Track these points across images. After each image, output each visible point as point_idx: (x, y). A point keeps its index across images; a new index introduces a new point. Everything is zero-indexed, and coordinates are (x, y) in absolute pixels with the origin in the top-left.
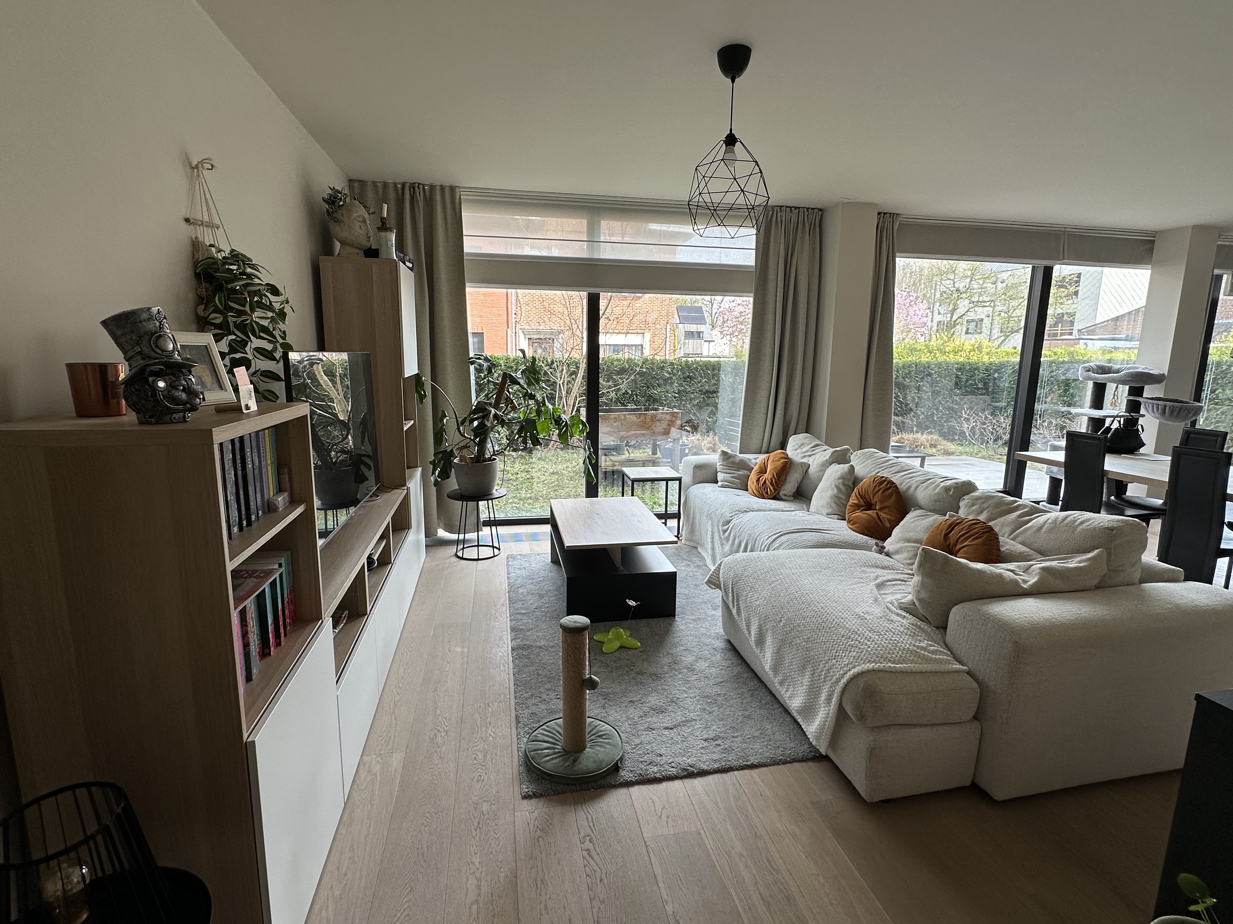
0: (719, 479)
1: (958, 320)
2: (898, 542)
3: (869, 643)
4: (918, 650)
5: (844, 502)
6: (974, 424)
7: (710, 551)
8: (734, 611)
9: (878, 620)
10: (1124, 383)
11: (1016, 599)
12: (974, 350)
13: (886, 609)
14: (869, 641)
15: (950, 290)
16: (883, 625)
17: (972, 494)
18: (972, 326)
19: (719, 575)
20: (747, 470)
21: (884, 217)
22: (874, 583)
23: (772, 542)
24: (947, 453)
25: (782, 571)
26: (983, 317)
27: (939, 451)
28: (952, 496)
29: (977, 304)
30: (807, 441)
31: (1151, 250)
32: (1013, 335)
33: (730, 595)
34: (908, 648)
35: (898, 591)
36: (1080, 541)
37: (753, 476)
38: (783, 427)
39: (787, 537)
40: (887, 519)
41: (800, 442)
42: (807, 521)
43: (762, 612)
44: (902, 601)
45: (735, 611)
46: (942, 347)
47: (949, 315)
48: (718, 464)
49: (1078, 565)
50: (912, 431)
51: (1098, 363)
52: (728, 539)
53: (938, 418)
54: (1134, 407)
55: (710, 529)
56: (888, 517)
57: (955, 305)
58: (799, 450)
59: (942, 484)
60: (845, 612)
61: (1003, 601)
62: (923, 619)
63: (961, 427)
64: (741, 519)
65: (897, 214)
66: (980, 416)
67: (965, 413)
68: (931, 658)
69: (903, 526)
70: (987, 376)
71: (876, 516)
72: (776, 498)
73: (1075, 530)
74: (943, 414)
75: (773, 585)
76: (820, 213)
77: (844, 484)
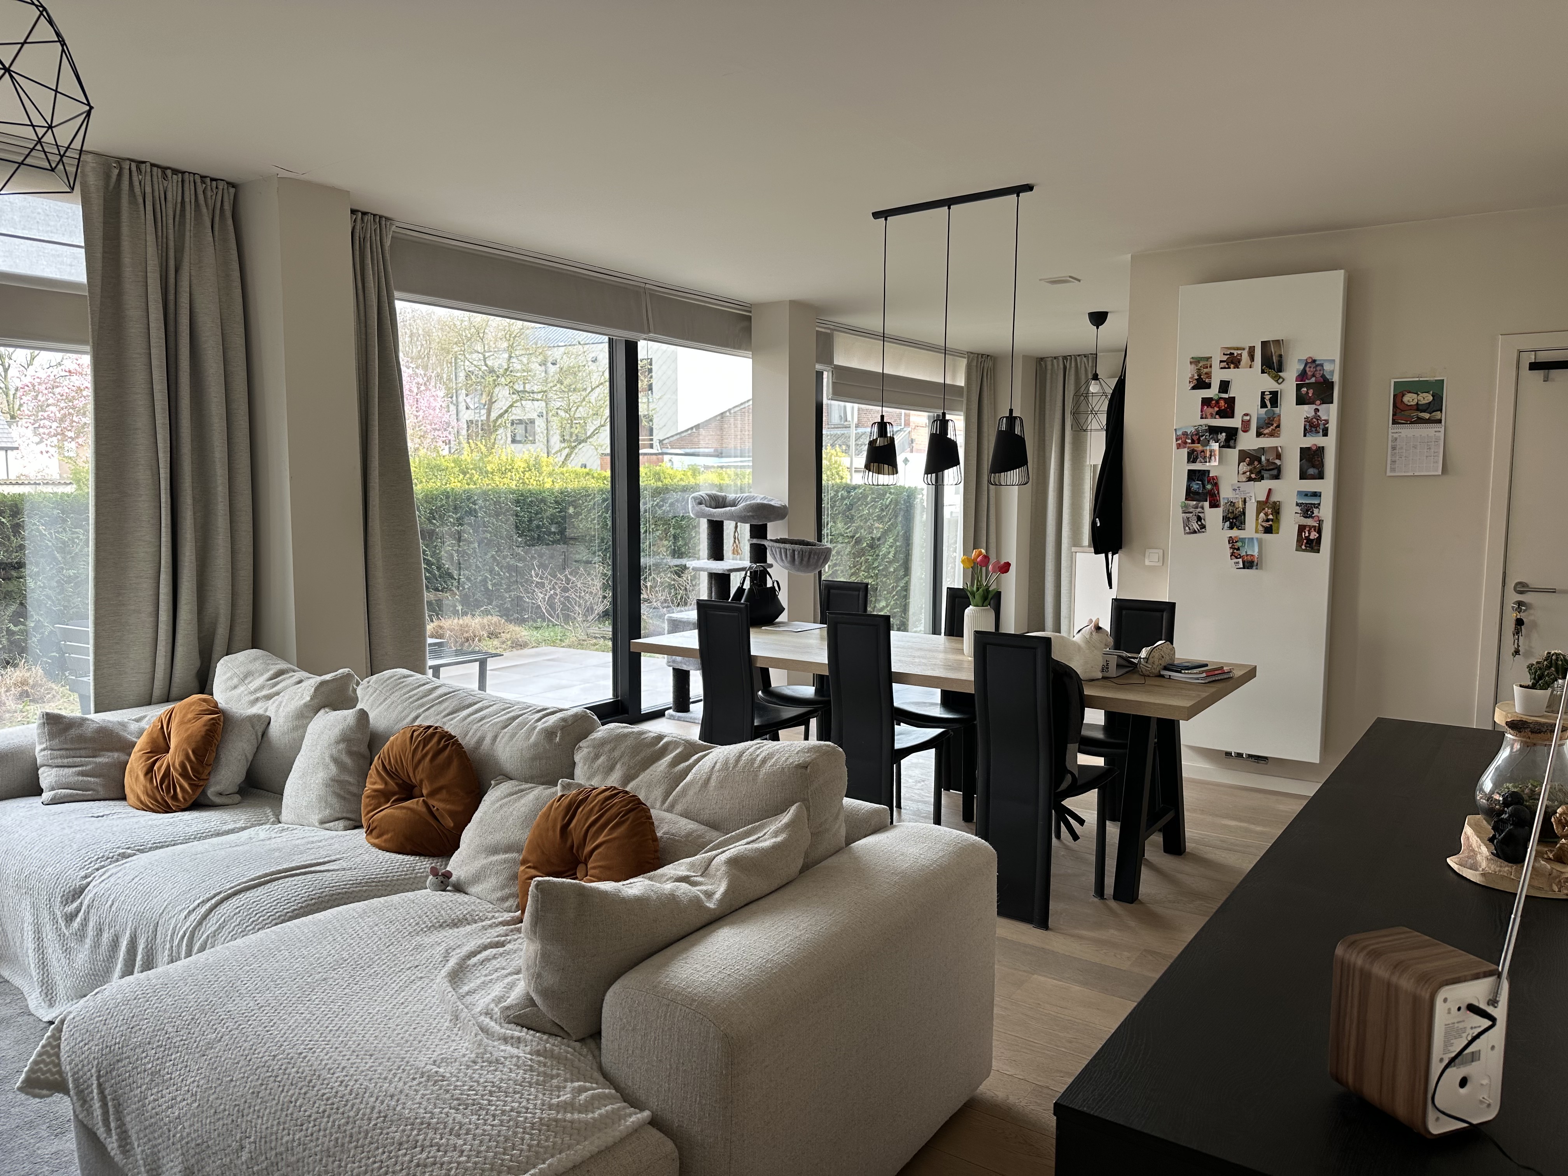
0: (44, 784)
1: (500, 421)
2: (475, 858)
3: (461, 1142)
4: (560, 1116)
5: (354, 789)
6: (552, 592)
7: (34, 972)
8: (112, 1145)
9: (470, 1071)
10: (744, 520)
11: (704, 937)
12: (530, 470)
13: (482, 1035)
14: (458, 1136)
15: (480, 369)
16: (482, 1080)
17: (591, 737)
18: (520, 430)
19: (58, 1057)
20: (117, 750)
21: (362, 219)
22: (444, 972)
23: (200, 923)
24: (519, 645)
25: (230, 1006)
26: (534, 415)
27: (503, 643)
28: (559, 744)
29: (522, 395)
30: (258, 665)
31: (748, 330)
32: (580, 446)
33: (97, 1105)
34: (541, 1119)
35: (494, 976)
36: (766, 795)
37: (136, 763)
38: (199, 638)
39: (235, 901)
40: (444, 810)
41: (243, 669)
42: (278, 849)
43: (189, 1134)
44: (509, 1002)
45: (115, 1145)
46: (481, 465)
47: (484, 412)
48: (38, 748)
49: (774, 840)
50: (455, 613)
51: (709, 492)
52: (81, 935)
53: (493, 585)
54: (759, 554)
55: (28, 918)
56: (448, 807)
57: (490, 394)
58: (242, 689)
59: (540, 725)
60: (395, 1075)
61: (686, 950)
62: (554, 1031)
63: (533, 599)
64: (112, 879)
65: (387, 219)
66: (559, 579)
67: (537, 575)
68: (586, 1123)
69: (480, 822)
70: (559, 512)
71: (424, 810)
72: (198, 804)
73: (756, 776)
74: (502, 579)
75: (211, 1053)
76: (232, 190)
77: (350, 753)
